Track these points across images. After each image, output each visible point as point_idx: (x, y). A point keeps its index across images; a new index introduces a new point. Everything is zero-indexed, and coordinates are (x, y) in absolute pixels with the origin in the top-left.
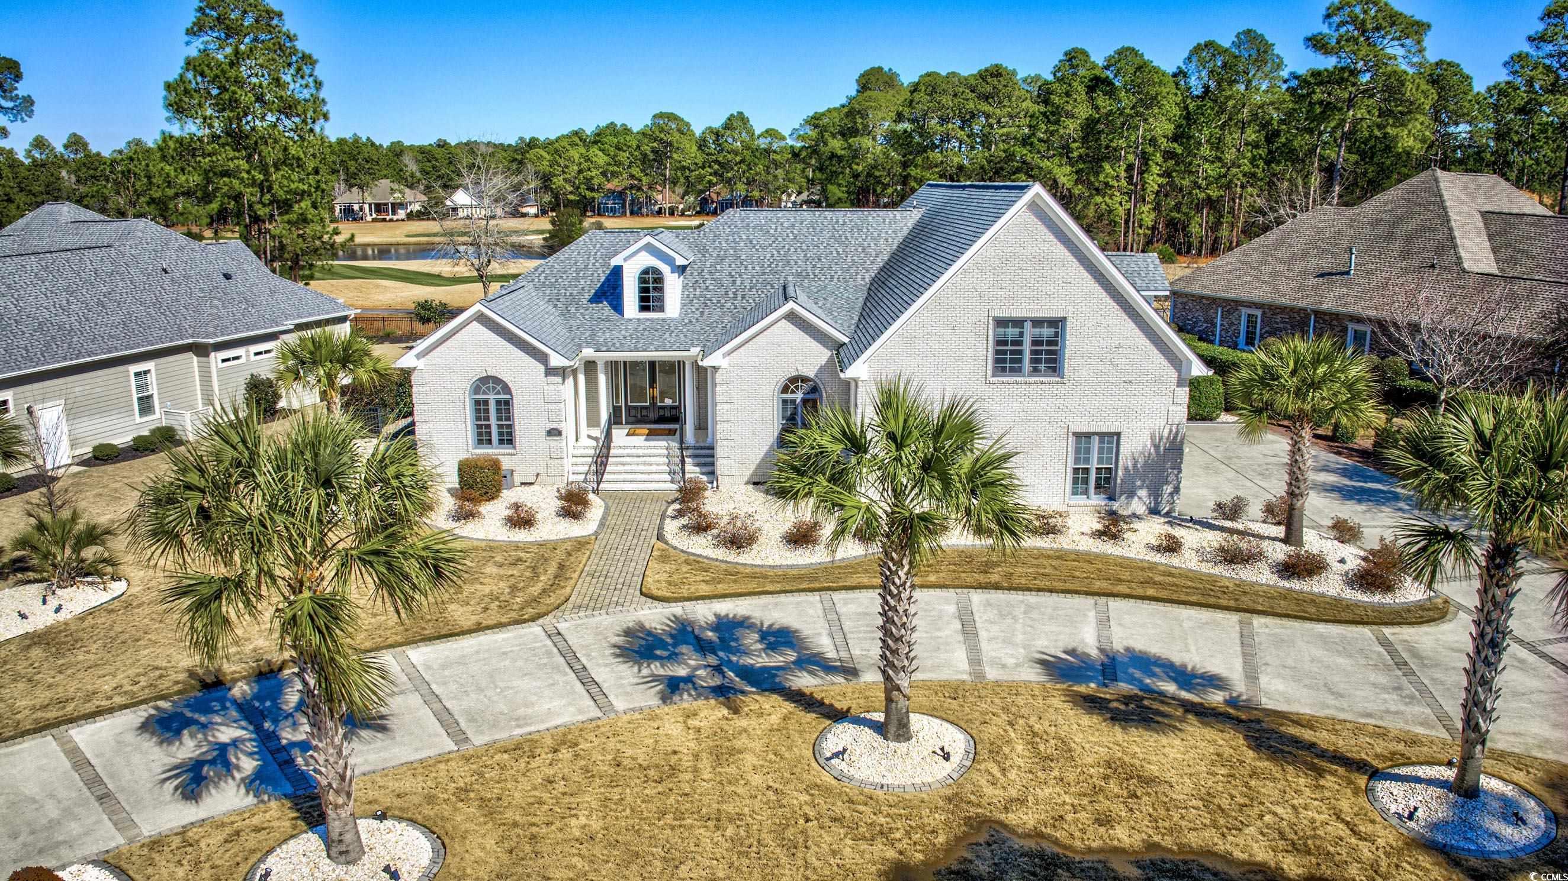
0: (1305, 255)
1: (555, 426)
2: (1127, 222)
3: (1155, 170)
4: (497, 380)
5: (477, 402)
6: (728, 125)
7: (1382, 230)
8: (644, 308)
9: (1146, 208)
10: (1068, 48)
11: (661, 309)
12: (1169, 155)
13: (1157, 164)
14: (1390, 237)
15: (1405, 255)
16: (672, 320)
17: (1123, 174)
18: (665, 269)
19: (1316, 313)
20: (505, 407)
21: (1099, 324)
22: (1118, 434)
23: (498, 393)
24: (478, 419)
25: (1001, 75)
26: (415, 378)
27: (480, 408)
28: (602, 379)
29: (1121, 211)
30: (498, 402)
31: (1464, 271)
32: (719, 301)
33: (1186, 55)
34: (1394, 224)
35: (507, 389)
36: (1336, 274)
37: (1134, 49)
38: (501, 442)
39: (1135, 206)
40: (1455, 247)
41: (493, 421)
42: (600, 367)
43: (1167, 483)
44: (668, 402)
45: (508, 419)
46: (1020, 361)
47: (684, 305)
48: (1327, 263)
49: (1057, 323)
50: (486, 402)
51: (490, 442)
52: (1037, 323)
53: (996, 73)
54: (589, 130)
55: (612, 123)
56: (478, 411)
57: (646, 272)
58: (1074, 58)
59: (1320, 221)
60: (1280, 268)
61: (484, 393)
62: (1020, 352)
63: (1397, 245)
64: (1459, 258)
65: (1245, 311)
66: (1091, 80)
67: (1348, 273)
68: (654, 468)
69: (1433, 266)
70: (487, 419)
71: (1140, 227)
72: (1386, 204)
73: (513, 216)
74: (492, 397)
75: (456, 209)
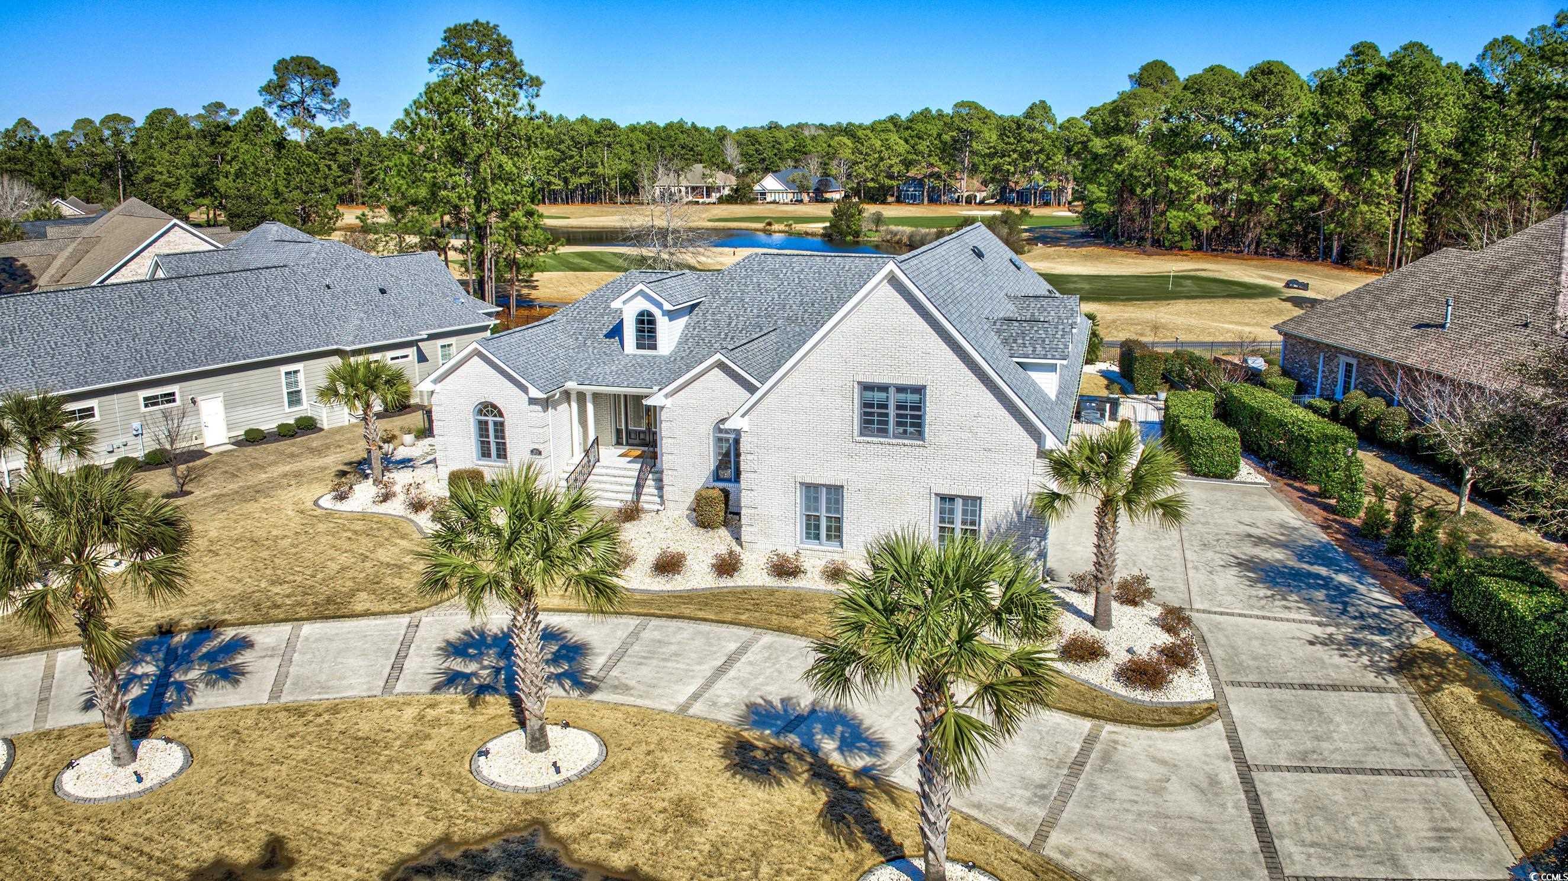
0: (1413, 301)
1: (536, 446)
2: (1395, 232)
3: (1429, 177)
4: (494, 407)
5: (480, 422)
6: (1030, 114)
7: (1492, 279)
8: (642, 346)
9: (1417, 219)
10: (1356, 42)
11: (654, 347)
12: (1446, 162)
13: (1431, 171)
14: (1497, 288)
15: (1505, 310)
16: (663, 357)
17: (1392, 181)
18: (657, 312)
19: (1403, 367)
20: (500, 428)
21: (958, 394)
22: (980, 499)
23: (495, 416)
24: (481, 436)
25: (1271, 72)
26: (433, 400)
27: (483, 427)
28: (590, 407)
30: (495, 423)
31: (1554, 333)
32: (710, 341)
33: (1480, 51)
34: (1507, 274)
35: (501, 415)
36: (1432, 326)
37: (1421, 45)
38: (498, 456)
39: (1406, 216)
40: (1555, 303)
41: (492, 439)
42: (589, 398)
45: (502, 437)
46: (886, 423)
48: (1427, 314)
49: (919, 391)
50: (486, 423)
51: (489, 455)
52: (901, 389)
53: (1266, 70)
54: (904, 115)
55: (926, 109)
56: (481, 429)
57: (641, 314)
58: (1361, 52)
59: (1440, 265)
60: (1385, 314)
61: (485, 415)
62: (887, 415)
63: (1501, 298)
64: (1555, 317)
65: (1343, 359)
66: (1375, 77)
67: (1443, 326)
69: (1526, 325)
70: (488, 436)
71: (1410, 239)
72: (1507, 249)
73: (817, 201)
74: (490, 419)
75: (763, 194)
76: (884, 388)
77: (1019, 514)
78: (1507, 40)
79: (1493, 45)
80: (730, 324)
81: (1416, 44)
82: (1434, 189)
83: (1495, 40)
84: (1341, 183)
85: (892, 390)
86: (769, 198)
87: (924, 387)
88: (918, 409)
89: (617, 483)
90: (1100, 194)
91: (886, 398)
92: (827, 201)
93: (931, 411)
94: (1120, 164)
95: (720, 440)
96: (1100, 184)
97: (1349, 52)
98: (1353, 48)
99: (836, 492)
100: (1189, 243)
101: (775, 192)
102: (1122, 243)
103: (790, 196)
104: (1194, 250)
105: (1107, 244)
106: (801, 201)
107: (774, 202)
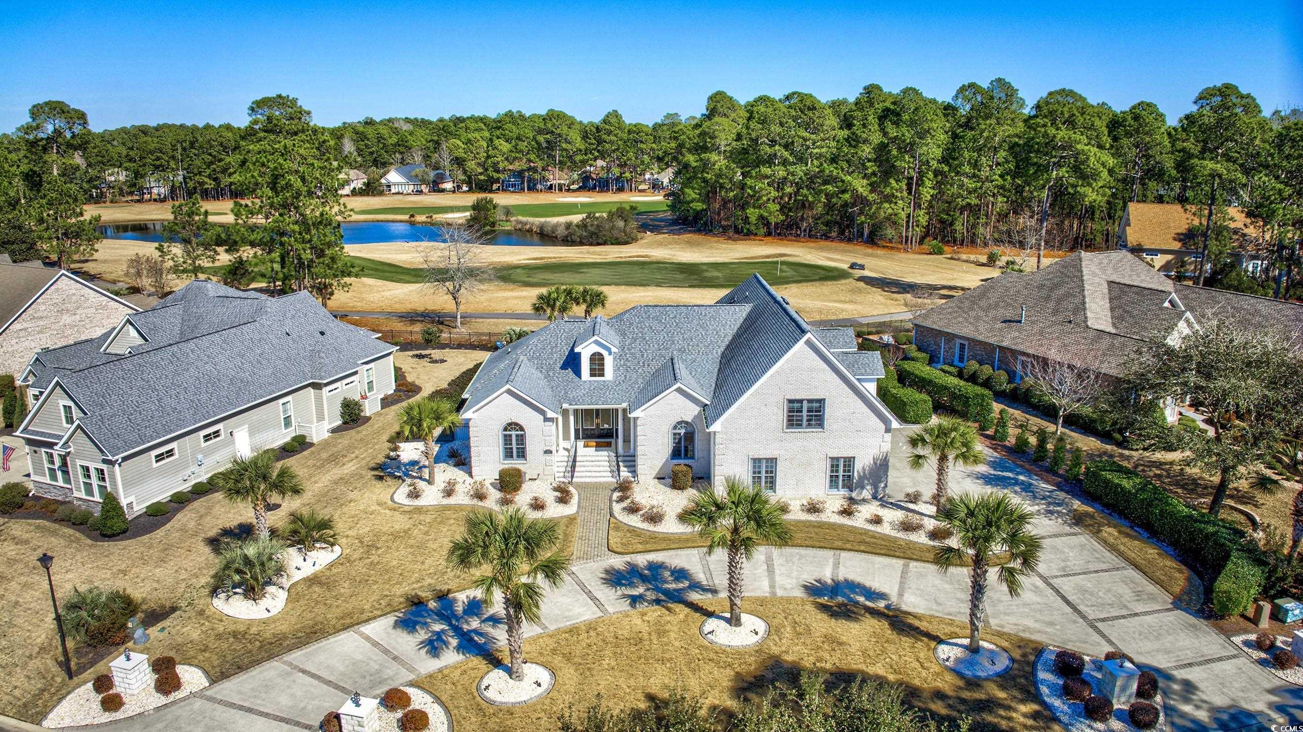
0: (997, 305)
1: (548, 448)
2: (908, 222)
3: (928, 183)
4: (516, 424)
5: (505, 436)
6: (606, 121)
7: (1044, 293)
8: (592, 375)
10: (867, 84)
11: (603, 375)
13: (929, 179)
14: (1048, 298)
15: (1055, 312)
16: (609, 381)
17: (905, 187)
18: (605, 353)
19: (1000, 347)
20: (521, 439)
21: (843, 402)
22: (854, 458)
23: (517, 431)
24: (506, 444)
26: (471, 424)
27: (507, 439)
28: (572, 418)
29: (903, 215)
30: (517, 436)
31: (1087, 327)
32: (634, 368)
33: (954, 93)
34: (1051, 290)
35: (522, 429)
36: (1014, 322)
37: (915, 89)
38: (518, 456)
39: (914, 211)
40: (1085, 309)
41: (514, 446)
42: (571, 413)
43: (880, 482)
44: (606, 426)
45: (522, 444)
46: (801, 420)
47: (614, 371)
48: (1009, 314)
49: (821, 401)
50: (510, 436)
51: (512, 456)
52: (810, 401)
54: (492, 116)
56: (505, 440)
57: (594, 354)
58: (871, 91)
60: (981, 314)
61: (509, 431)
62: (801, 416)
63: (1051, 305)
64: (1086, 318)
65: (958, 341)
66: (883, 111)
67: (1020, 322)
68: (601, 469)
69: (1070, 322)
70: (511, 444)
71: (918, 226)
73: (434, 191)
74: (514, 433)
75: (389, 186)
76: (800, 401)
77: (875, 463)
78: (972, 85)
79: (963, 89)
80: (643, 355)
81: (911, 89)
82: (932, 192)
83: (964, 86)
84: (869, 188)
85: (805, 403)
86: (394, 190)
87: (824, 400)
88: (820, 411)
89: (596, 466)
90: (694, 196)
91: (802, 407)
92: (443, 191)
93: (829, 412)
94: (708, 173)
95: (675, 434)
96: (693, 188)
97: (862, 91)
98: (865, 88)
99: (772, 462)
100: (763, 231)
101: (398, 184)
102: (711, 231)
103: (411, 187)
104: (765, 236)
105: (699, 231)
106: (420, 192)
107: (398, 193)
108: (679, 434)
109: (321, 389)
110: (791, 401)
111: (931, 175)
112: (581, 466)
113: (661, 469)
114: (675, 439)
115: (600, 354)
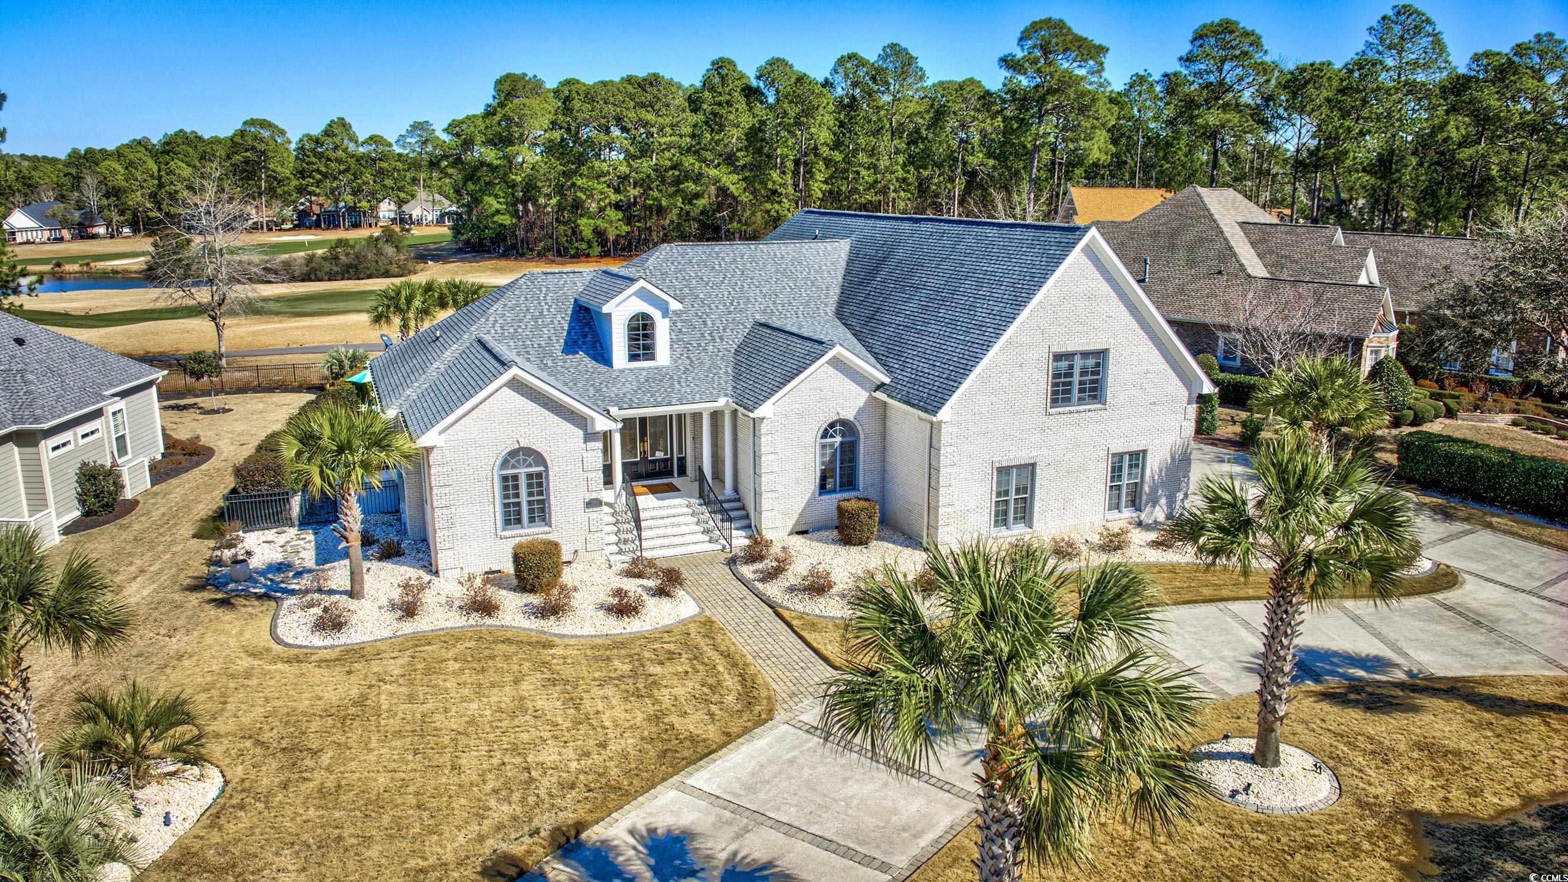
1: (594, 496)
3: (820, 177)
4: (529, 451)
5: (505, 479)
7: (1163, 241)
8: (633, 357)
10: (716, 57)
11: (652, 357)
15: (1191, 263)
16: (665, 367)
17: (790, 182)
18: (656, 314)
20: (539, 482)
21: (1132, 353)
22: (1145, 452)
23: (530, 465)
24: (506, 497)
25: (659, 84)
26: (434, 457)
27: (509, 484)
28: (617, 443)
30: (530, 476)
31: (1249, 276)
33: (831, 66)
34: (1172, 236)
35: (540, 460)
37: (783, 61)
38: (532, 520)
40: (1235, 255)
41: (524, 498)
42: (616, 432)
43: (1179, 490)
44: (659, 455)
45: (541, 492)
46: (1069, 392)
47: (670, 349)
49: (1101, 354)
50: (515, 478)
51: (519, 521)
52: (1085, 355)
53: (653, 81)
56: (506, 488)
57: (635, 319)
61: (514, 467)
62: (1070, 383)
63: (1182, 255)
64: (1242, 265)
66: (745, 90)
68: (684, 529)
69: (1220, 273)
70: (517, 495)
73: (82, 238)
74: (522, 471)
75: (13, 233)
76: (1072, 356)
77: (1173, 458)
78: (852, 56)
80: (705, 323)
81: (778, 60)
82: (824, 187)
83: (842, 56)
84: (742, 185)
85: (1077, 359)
86: (19, 238)
87: (1107, 350)
88: (1097, 373)
89: (673, 525)
91: (1071, 367)
92: (94, 237)
93: (1112, 373)
94: (515, 174)
95: (824, 446)
96: (496, 196)
97: (710, 67)
98: (713, 63)
99: (1028, 471)
100: (597, 250)
101: (26, 230)
102: (523, 255)
103: (47, 234)
104: (601, 256)
105: (505, 256)
106: (61, 240)
107: (28, 242)
108: (832, 445)
109: (36, 444)
110: (1058, 357)
111: (821, 165)
112: (651, 528)
113: (801, 515)
114: (823, 455)
115: (645, 316)
